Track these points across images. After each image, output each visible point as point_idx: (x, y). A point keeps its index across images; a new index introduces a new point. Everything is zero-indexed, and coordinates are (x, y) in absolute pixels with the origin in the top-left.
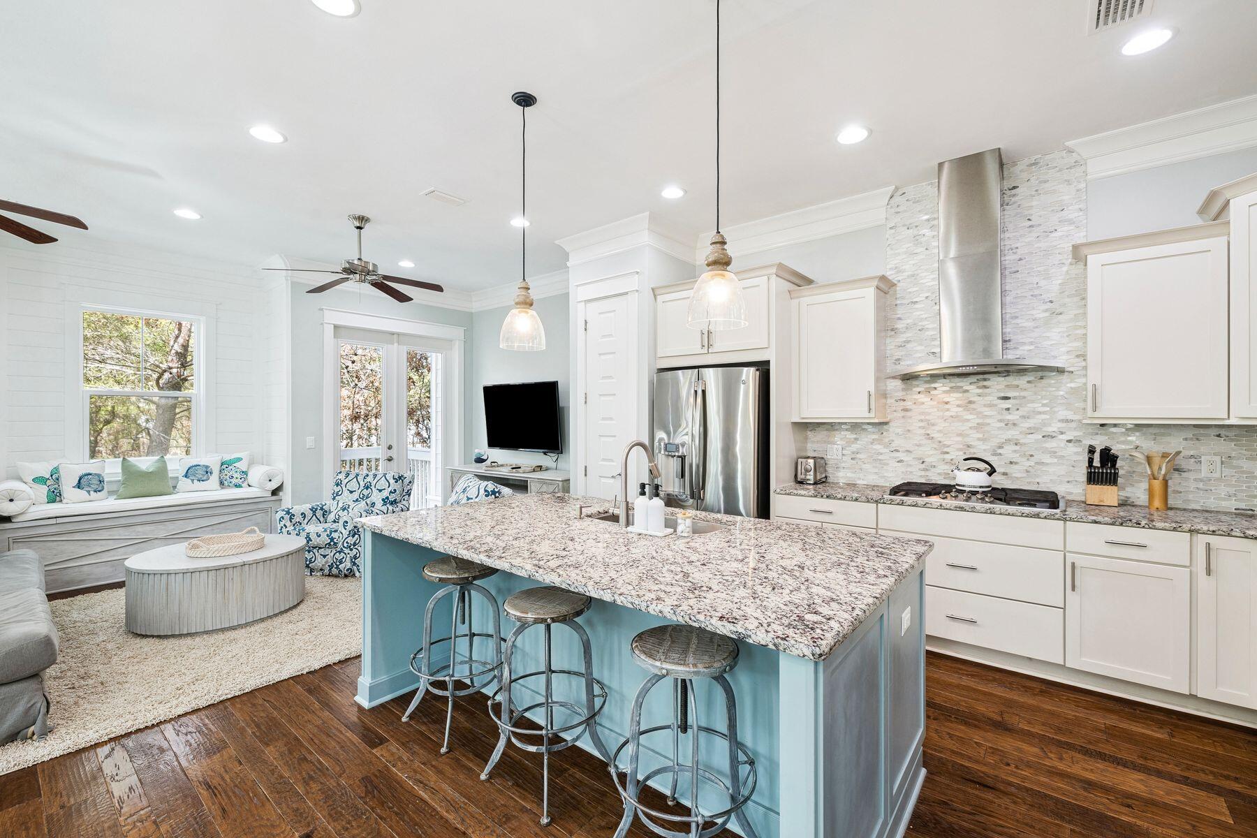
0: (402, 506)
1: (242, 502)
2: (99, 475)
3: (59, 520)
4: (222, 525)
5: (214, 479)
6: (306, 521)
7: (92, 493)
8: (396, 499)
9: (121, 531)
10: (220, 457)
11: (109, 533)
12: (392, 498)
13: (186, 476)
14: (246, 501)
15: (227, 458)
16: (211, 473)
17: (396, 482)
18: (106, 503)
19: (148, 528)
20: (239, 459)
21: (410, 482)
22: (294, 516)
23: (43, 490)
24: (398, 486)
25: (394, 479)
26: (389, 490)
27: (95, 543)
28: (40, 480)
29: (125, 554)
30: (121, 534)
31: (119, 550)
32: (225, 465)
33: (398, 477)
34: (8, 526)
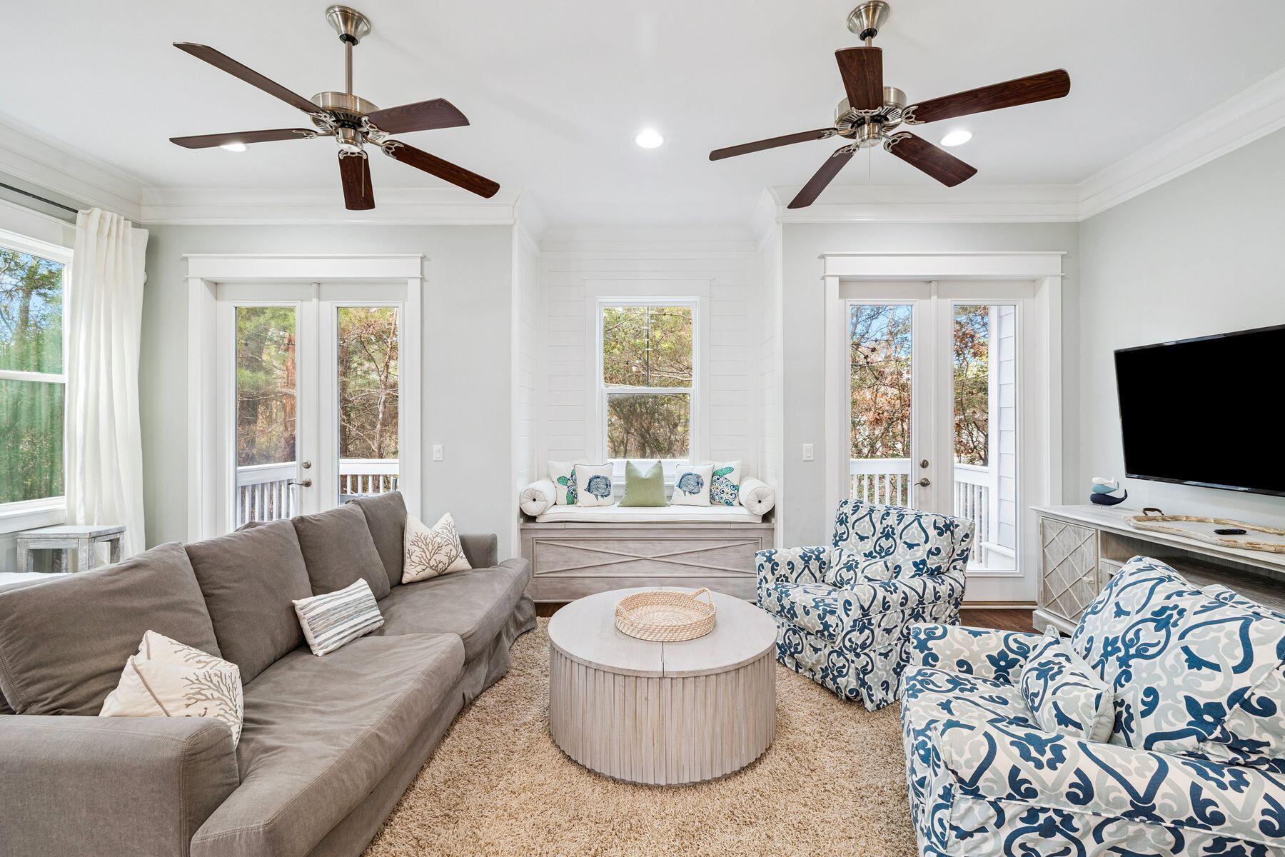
0: (952, 582)
1: (728, 526)
2: (606, 479)
3: (573, 526)
4: (708, 553)
5: (705, 490)
6: (795, 575)
7: (599, 497)
8: (940, 567)
9: (616, 544)
10: (712, 466)
11: (606, 545)
12: (932, 563)
13: (679, 486)
14: (733, 526)
15: (719, 466)
16: (702, 485)
17: (940, 534)
18: (609, 511)
19: (638, 545)
20: (731, 470)
21: (967, 536)
22: (777, 565)
23: (564, 490)
24: (943, 542)
25: (936, 528)
26: (928, 546)
27: (596, 554)
28: (562, 480)
29: (619, 571)
30: (615, 547)
31: (614, 566)
32: (716, 476)
33: (943, 526)
34: (532, 525)
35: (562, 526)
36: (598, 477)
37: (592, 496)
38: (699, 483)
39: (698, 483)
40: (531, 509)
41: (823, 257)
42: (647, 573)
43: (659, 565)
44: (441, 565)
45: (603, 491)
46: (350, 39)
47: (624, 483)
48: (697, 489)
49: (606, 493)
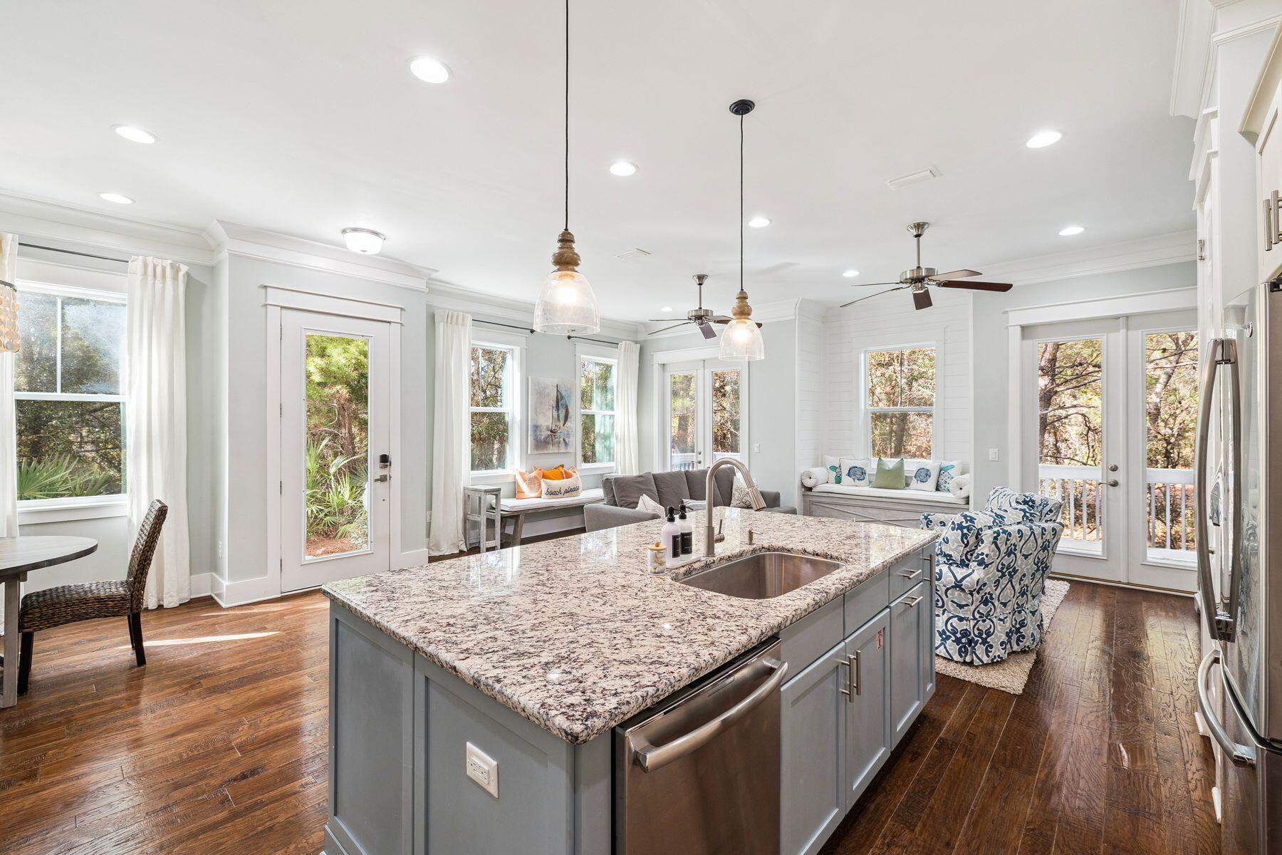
1: (938, 504)
2: (862, 469)
3: (830, 495)
5: (931, 482)
7: (856, 480)
9: (860, 509)
10: (940, 464)
11: (853, 510)
13: (915, 477)
14: (941, 505)
15: (945, 464)
16: (930, 476)
18: (864, 489)
19: (875, 511)
20: (952, 467)
23: (833, 474)
28: (834, 468)
32: (942, 470)
34: (809, 493)
35: (826, 495)
36: (856, 467)
37: (851, 479)
38: (928, 475)
39: (926, 475)
40: (809, 483)
41: (1006, 312)
44: (748, 503)
45: (860, 476)
47: (875, 473)
48: (924, 480)
49: (862, 478)
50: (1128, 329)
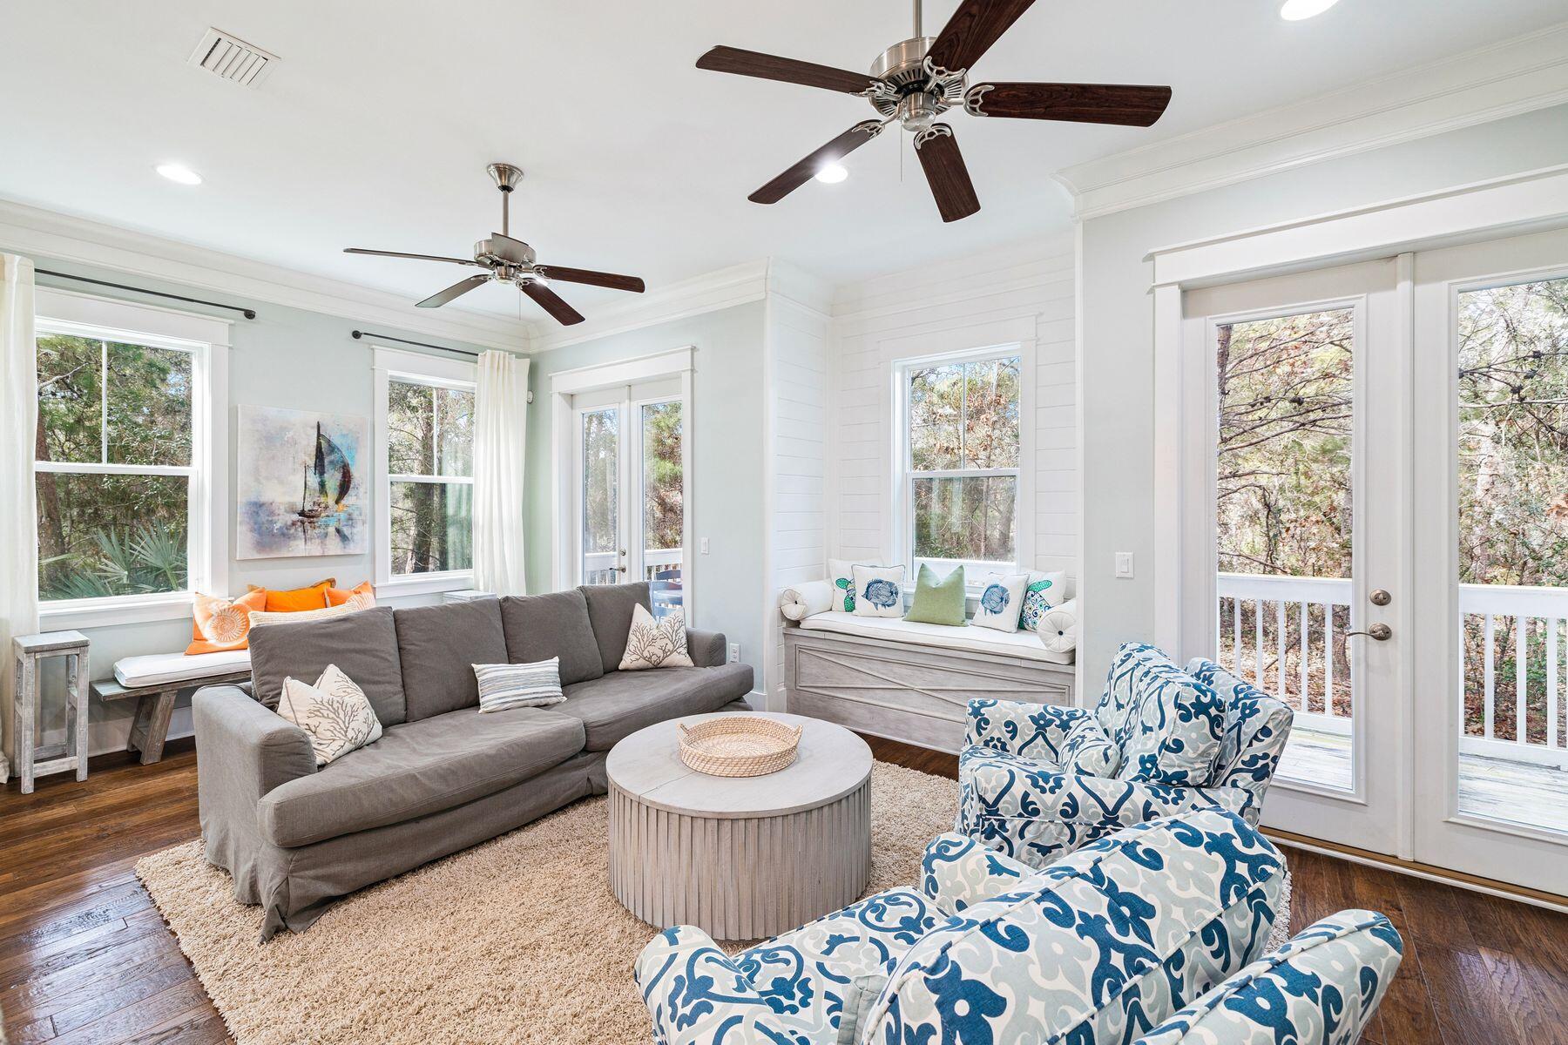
1: (1017, 663)
2: (891, 585)
3: (832, 636)
5: (1010, 615)
6: (1018, 742)
7: (879, 606)
9: (879, 666)
10: (1025, 577)
11: (868, 665)
12: (1169, 763)
13: (983, 601)
14: (1024, 663)
15: (1036, 577)
16: (1007, 602)
17: (1185, 718)
18: (892, 626)
19: (904, 671)
20: (1049, 584)
22: (987, 722)
23: (842, 594)
25: (1179, 706)
26: (1163, 734)
27: (856, 674)
28: (844, 583)
29: (882, 699)
30: (877, 669)
31: (877, 691)
32: (1029, 591)
33: (1192, 705)
34: (795, 631)
35: (821, 635)
36: (881, 582)
37: (871, 605)
38: (1004, 600)
39: (1002, 599)
40: (793, 612)
41: (1151, 257)
42: (915, 708)
43: (930, 700)
44: (654, 658)
45: (885, 599)
46: (506, 189)
47: (914, 590)
48: (999, 608)
49: (890, 602)
50: (1415, 282)
